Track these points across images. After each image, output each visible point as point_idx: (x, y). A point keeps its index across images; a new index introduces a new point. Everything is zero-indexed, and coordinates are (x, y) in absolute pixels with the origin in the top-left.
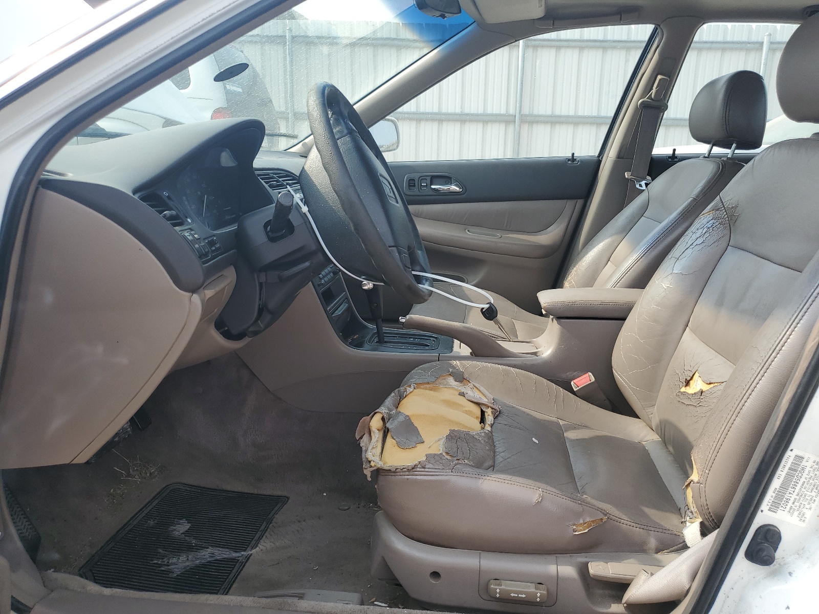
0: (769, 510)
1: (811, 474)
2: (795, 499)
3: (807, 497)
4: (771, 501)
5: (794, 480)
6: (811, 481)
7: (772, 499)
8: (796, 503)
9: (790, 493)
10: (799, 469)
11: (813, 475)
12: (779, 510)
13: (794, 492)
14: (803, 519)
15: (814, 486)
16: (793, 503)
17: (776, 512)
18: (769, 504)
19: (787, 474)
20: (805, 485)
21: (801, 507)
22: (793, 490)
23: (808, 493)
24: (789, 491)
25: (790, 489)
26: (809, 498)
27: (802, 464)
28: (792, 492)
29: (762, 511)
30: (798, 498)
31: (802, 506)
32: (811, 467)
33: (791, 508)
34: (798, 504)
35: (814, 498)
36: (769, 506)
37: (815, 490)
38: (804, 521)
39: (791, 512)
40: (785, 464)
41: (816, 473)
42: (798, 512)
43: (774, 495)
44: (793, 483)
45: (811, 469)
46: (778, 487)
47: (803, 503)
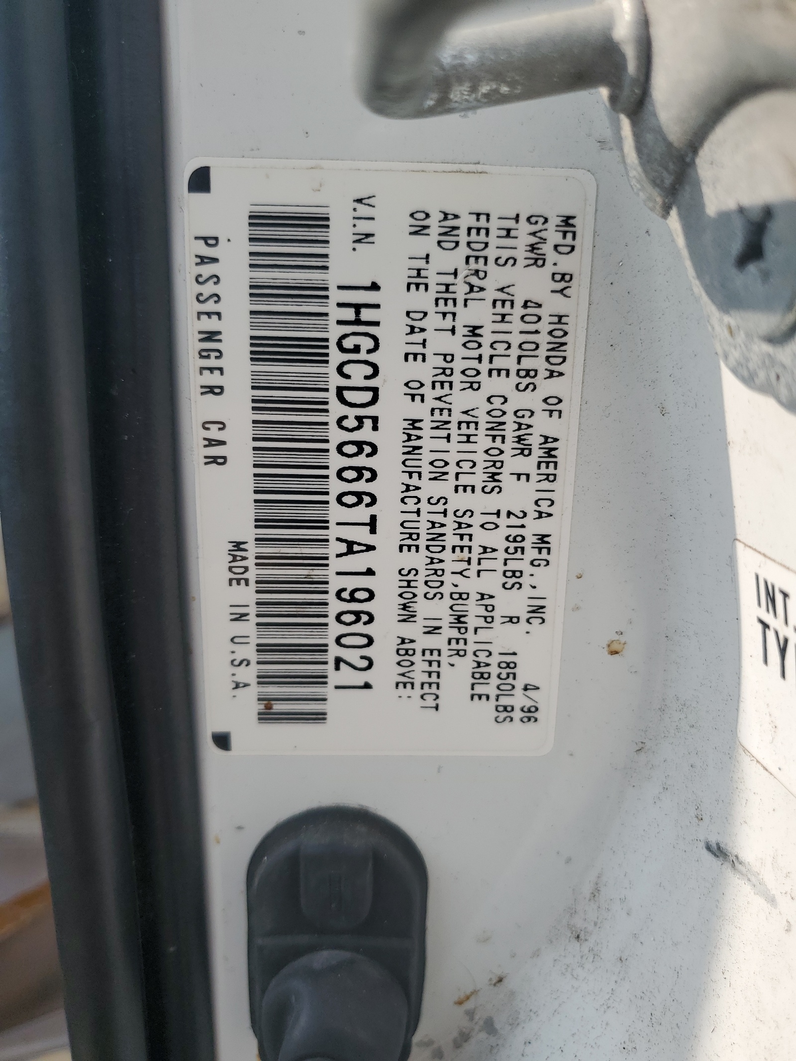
0: (267, 715)
1: (439, 342)
2: (407, 578)
3: (481, 538)
4: (250, 652)
5: (336, 436)
6: (461, 400)
7: (248, 628)
8: (422, 608)
9: (351, 547)
10: (334, 332)
11: (454, 344)
12: (328, 691)
13: (372, 525)
14: (519, 700)
15: (496, 428)
16: (407, 615)
17: (320, 717)
18: (249, 674)
19: (259, 405)
20: (429, 442)
21: (472, 622)
22: (362, 513)
23: (480, 502)
24: (334, 532)
25: (336, 513)
26: (496, 539)
27: (333, 278)
28: (362, 535)
29: (222, 741)
30: (418, 560)
31: (473, 611)
32: (417, 281)
33: (405, 649)
34: (441, 610)
35: (533, 527)
36: (254, 691)
37: (513, 463)
38: (530, 714)
39: (419, 677)
40: (211, 324)
41: (466, 316)
42: (466, 665)
43: (247, 595)
44: (336, 461)
45: (423, 300)
46: (248, 533)
47: (472, 585)
